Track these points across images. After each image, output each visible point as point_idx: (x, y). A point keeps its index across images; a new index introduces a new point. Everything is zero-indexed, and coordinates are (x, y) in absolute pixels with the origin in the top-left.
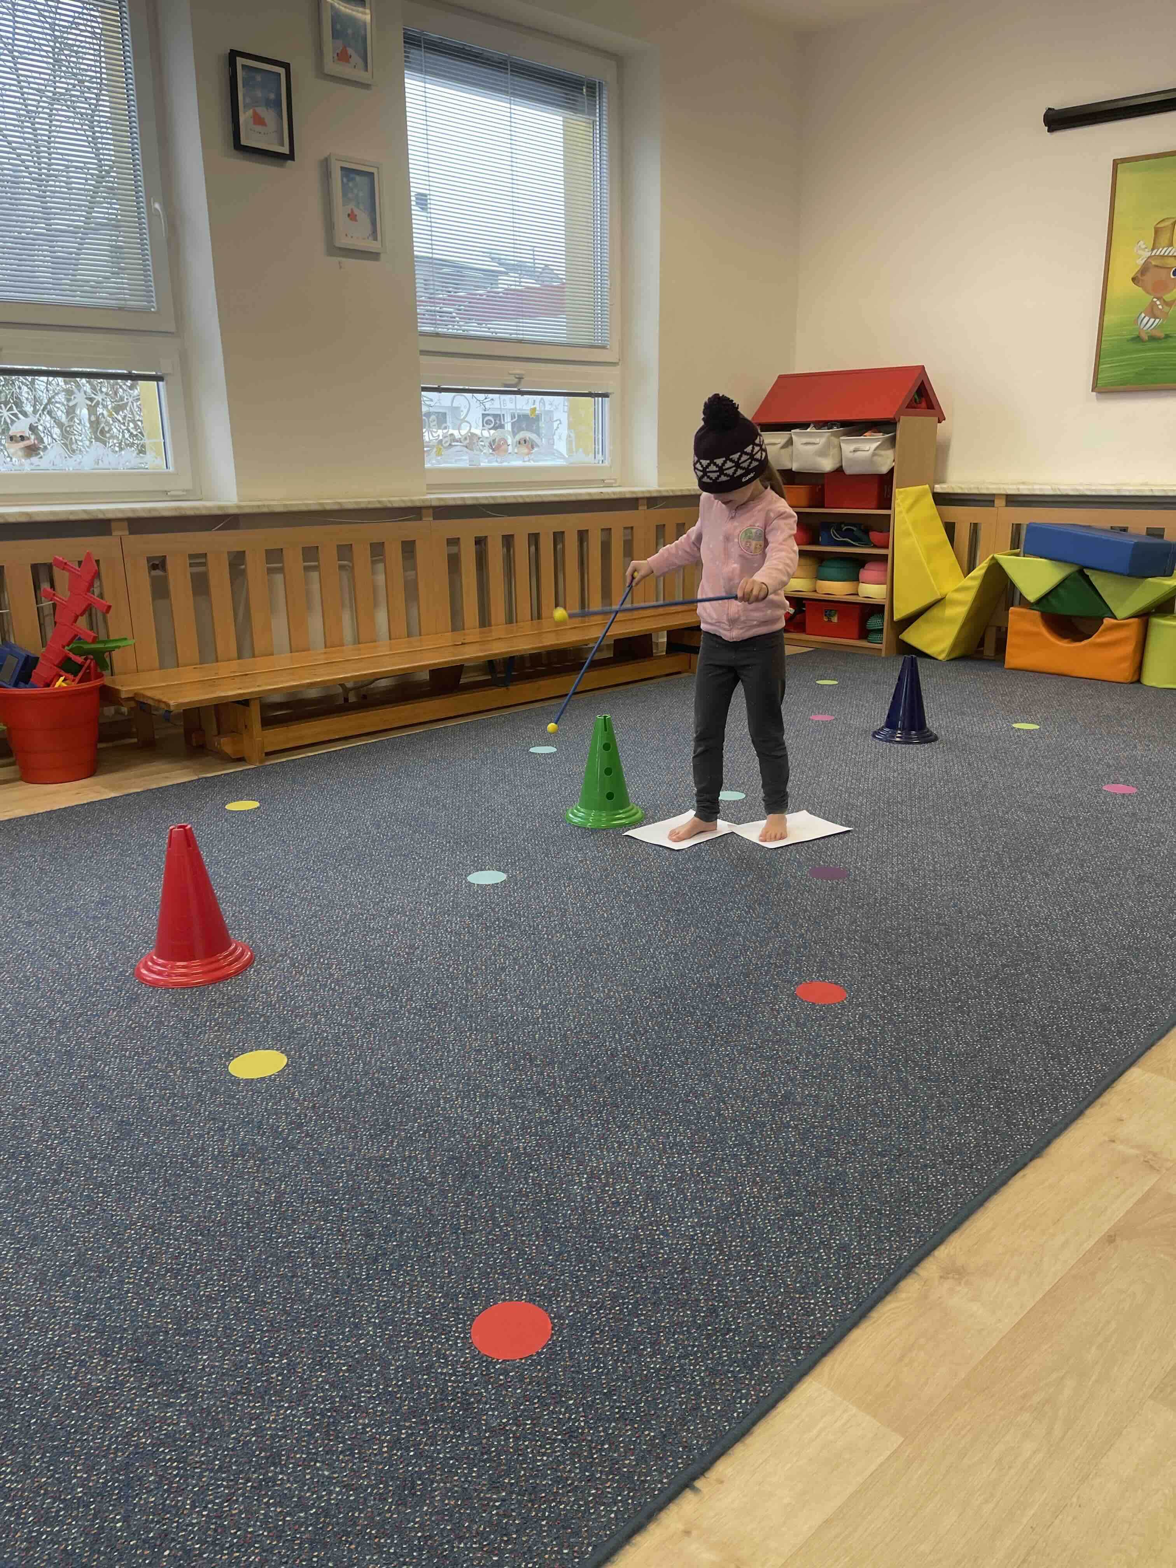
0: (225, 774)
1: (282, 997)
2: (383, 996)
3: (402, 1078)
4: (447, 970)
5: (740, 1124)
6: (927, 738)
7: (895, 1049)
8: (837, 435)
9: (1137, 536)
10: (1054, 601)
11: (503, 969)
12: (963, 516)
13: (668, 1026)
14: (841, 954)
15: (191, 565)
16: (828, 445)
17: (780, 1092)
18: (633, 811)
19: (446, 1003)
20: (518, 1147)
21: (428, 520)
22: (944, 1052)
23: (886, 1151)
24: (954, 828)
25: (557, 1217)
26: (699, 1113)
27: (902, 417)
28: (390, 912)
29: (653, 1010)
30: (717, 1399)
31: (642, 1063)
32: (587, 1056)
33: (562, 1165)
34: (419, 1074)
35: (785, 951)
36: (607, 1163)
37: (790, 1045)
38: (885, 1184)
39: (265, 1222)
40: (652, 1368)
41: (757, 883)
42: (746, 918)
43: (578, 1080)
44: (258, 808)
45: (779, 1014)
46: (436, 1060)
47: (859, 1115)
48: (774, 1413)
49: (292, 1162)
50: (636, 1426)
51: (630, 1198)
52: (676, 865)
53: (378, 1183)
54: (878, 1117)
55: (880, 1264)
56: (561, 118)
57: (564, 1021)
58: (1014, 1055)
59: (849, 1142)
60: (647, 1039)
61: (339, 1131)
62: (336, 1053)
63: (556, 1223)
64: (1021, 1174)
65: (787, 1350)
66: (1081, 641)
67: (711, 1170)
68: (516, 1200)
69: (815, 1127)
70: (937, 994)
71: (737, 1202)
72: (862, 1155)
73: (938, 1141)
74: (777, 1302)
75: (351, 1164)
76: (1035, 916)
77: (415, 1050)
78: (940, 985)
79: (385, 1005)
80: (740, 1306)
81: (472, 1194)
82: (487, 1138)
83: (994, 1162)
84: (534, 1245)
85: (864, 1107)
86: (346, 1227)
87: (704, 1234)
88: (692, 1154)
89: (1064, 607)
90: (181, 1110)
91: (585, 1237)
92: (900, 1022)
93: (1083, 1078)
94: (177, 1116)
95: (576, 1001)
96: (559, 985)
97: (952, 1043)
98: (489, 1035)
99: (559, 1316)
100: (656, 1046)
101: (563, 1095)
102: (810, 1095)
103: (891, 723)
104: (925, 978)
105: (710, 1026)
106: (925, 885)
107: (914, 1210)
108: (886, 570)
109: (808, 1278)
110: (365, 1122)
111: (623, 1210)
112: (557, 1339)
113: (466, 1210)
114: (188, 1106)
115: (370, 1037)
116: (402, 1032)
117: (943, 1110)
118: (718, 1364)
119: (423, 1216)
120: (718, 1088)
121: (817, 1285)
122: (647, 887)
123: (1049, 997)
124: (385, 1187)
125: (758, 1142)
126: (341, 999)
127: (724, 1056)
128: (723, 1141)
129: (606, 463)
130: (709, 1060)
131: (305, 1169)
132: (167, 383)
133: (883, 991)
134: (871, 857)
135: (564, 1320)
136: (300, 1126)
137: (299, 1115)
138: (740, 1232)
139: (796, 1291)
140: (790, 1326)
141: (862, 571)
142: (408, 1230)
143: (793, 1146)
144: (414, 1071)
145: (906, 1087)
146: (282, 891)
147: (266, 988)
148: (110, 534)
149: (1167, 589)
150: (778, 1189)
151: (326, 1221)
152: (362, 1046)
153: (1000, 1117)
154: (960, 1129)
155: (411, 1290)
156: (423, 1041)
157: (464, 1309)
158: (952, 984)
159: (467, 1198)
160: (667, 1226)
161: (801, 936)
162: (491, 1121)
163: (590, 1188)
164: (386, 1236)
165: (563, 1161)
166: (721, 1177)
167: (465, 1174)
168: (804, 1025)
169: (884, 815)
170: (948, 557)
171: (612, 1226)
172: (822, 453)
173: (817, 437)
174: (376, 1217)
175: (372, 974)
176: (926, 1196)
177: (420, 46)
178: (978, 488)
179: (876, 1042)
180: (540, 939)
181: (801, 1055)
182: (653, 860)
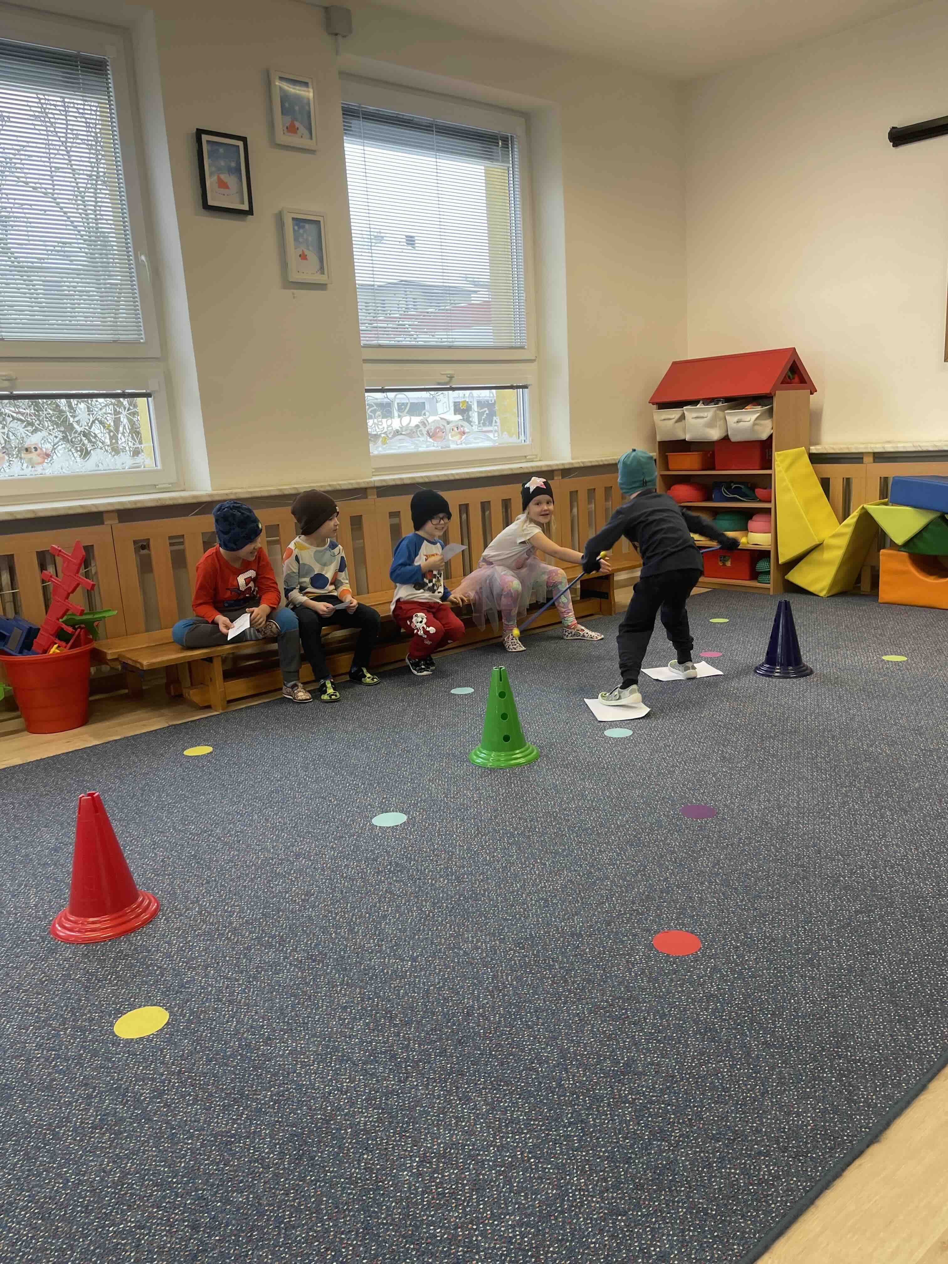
0: (191, 721)
1: (183, 947)
2: (271, 946)
3: (269, 1038)
4: (334, 918)
5: (578, 1097)
6: (803, 672)
7: (740, 1009)
8: (723, 409)
10: (920, 544)
11: (384, 917)
12: (836, 472)
13: (526, 981)
14: (701, 899)
15: (171, 544)
16: (715, 418)
17: (623, 1059)
18: (529, 751)
19: (326, 954)
20: (359, 1122)
21: (372, 497)
22: (791, 1012)
23: (720, 1133)
24: (821, 762)
25: (381, 1210)
26: (540, 1083)
27: (777, 392)
28: (297, 856)
29: (515, 963)
31: (495, 1023)
32: (444, 1015)
33: (397, 1145)
34: (284, 1034)
35: (648, 897)
36: (441, 1143)
37: (640, 1003)
38: (715, 1176)
41: (632, 822)
42: (616, 860)
43: (431, 1042)
44: (211, 753)
45: (634, 967)
46: (304, 1018)
47: (698, 1089)
49: (144, 1136)
51: (457, 1187)
52: (560, 805)
53: (218, 1164)
54: (717, 1091)
56: (483, 168)
57: (430, 974)
58: (860, 1017)
59: (684, 1122)
60: (504, 996)
61: (196, 1099)
62: (215, 1010)
63: (378, 1218)
64: (857, 1163)
66: (945, 577)
67: (542, 1156)
68: (345, 1188)
69: (651, 1102)
70: (789, 944)
71: (561, 1197)
72: (696, 1139)
73: (775, 1123)
75: (197, 1141)
76: (891, 856)
77: (287, 1007)
78: (792, 934)
79: (270, 956)
81: (303, 1180)
82: (332, 1110)
84: (351, 1245)
85: (704, 1078)
86: (176, 1215)
87: (523, 1236)
88: (526, 1134)
89: (929, 549)
90: (60, 1074)
91: (404, 1237)
92: (750, 977)
94: (54, 1080)
95: (444, 953)
96: (432, 935)
97: (798, 1002)
98: (358, 990)
100: (511, 1004)
101: (413, 1060)
102: (652, 1063)
103: (771, 658)
104: (779, 926)
105: (566, 981)
106: (788, 823)
107: (741, 1210)
108: (770, 521)
110: (222, 1091)
111: (448, 1203)
113: (294, 1200)
114: (68, 1069)
115: (249, 991)
116: (280, 986)
117: (783, 1084)
119: (252, 1205)
120: (563, 1054)
122: (531, 827)
123: (900, 948)
124: (223, 1169)
125: (594, 1120)
126: (234, 949)
127: (574, 1016)
128: (557, 1119)
129: (528, 442)
130: (559, 1020)
131: (154, 1144)
132: (154, 399)
133: (736, 942)
134: (741, 794)
136: (161, 1095)
137: (164, 1082)
138: (559, 1234)
141: (750, 522)
142: (234, 1222)
143: (628, 1126)
144: (281, 1030)
145: (749, 1055)
146: (210, 835)
147: (170, 938)
148: (103, 523)
150: (605, 1180)
151: (159, 1207)
152: (240, 1002)
153: (841, 1092)
154: (799, 1108)
156: (295, 996)
158: (804, 933)
159: (298, 1184)
160: (486, 1225)
161: (666, 879)
162: (340, 1090)
163: (420, 1174)
164: (212, 1228)
165: (399, 1141)
166: (551, 1163)
167: (303, 1154)
168: (656, 980)
169: (757, 751)
170: (824, 509)
171: (432, 1223)
172: (710, 425)
173: (704, 412)
174: (207, 1205)
175: (267, 922)
176: (756, 1192)
177: (359, 117)
178: (848, 448)
179: (724, 999)
180: (424, 884)
181: (649, 1015)
182: (540, 799)
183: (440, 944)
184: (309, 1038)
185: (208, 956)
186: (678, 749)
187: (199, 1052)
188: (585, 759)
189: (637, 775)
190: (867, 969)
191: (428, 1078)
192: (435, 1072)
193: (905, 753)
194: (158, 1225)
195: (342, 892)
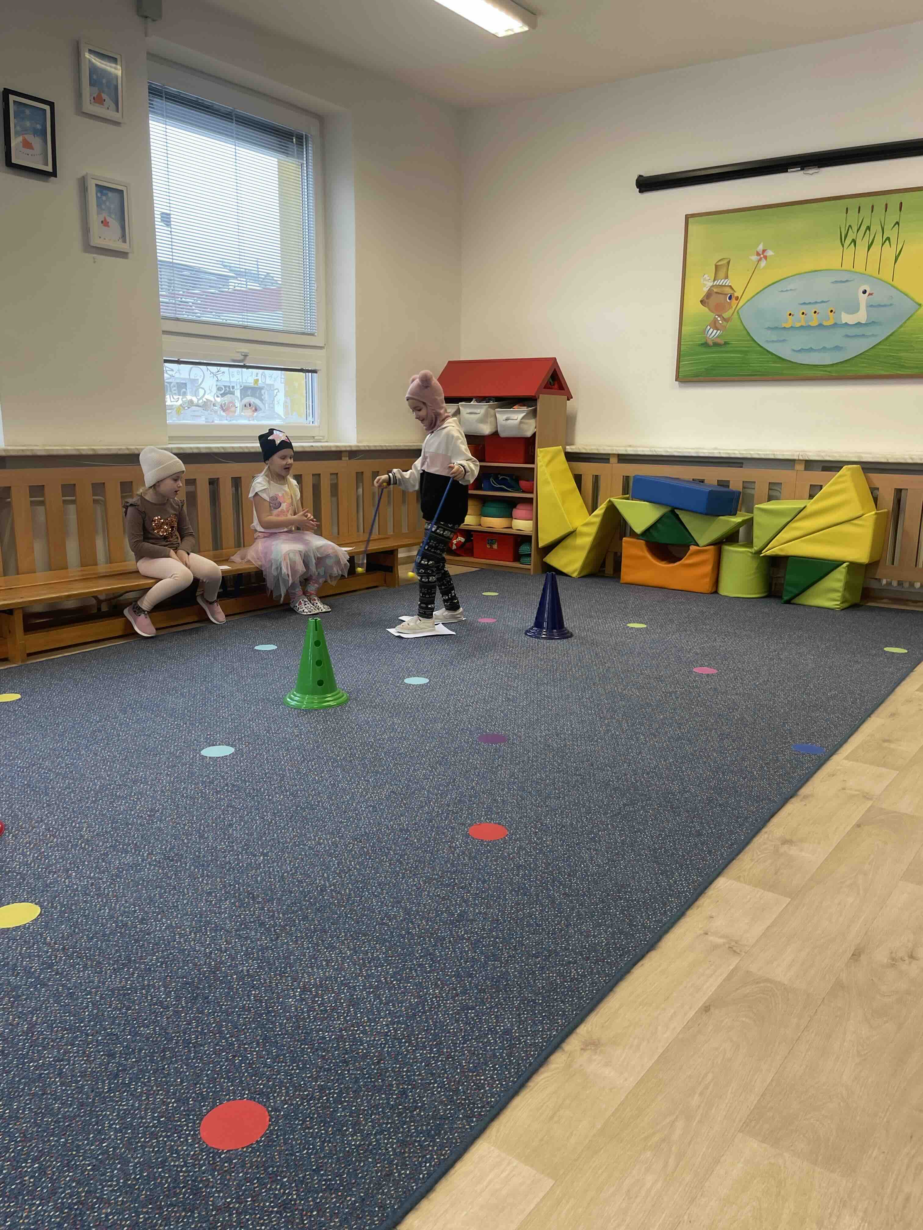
1: (38, 856)
2: (127, 852)
3: (143, 919)
4: (183, 828)
5: (425, 939)
6: (565, 635)
7: (544, 873)
8: (493, 408)
9: (710, 486)
10: (655, 534)
11: (231, 825)
12: (588, 469)
13: (367, 864)
14: (503, 801)
16: (486, 415)
17: (456, 912)
18: (340, 695)
19: (182, 855)
20: (242, 971)
22: (582, 873)
23: (538, 953)
24: (586, 702)
25: (275, 1026)
26: (392, 933)
27: (541, 395)
28: (136, 781)
29: (355, 852)
30: (407, 1165)
31: (346, 896)
32: (301, 892)
33: (279, 983)
34: (157, 915)
35: (460, 801)
36: (317, 978)
37: (464, 874)
38: (538, 979)
39: (18, 1050)
40: (354, 1145)
41: (438, 748)
42: (429, 776)
43: (293, 912)
44: (20, 699)
45: (455, 850)
46: (173, 903)
47: (518, 926)
48: (452, 1171)
49: (43, 997)
50: (340, 1194)
51: (336, 1005)
52: (374, 737)
53: (120, 1010)
54: (533, 927)
55: (535, 1043)
56: (276, 160)
57: (282, 865)
58: (633, 873)
59: (510, 948)
60: (350, 876)
61: (85, 967)
62: (85, 902)
63: (274, 1031)
64: (640, 964)
65: (462, 1119)
66: (674, 562)
67: (402, 979)
68: (240, 1015)
69: (483, 938)
70: (576, 829)
71: (423, 1002)
72: (520, 958)
73: (578, 943)
74: (454, 1082)
75: (96, 995)
76: (646, 767)
77: (155, 895)
78: (578, 821)
79: (129, 859)
80: (426, 1087)
81: (202, 1013)
82: (216, 964)
83: (621, 955)
84: (255, 1051)
85: (522, 920)
86: (91, 1048)
87: (396, 1030)
88: (386, 966)
89: (661, 538)
91: (298, 1041)
92: (548, 852)
93: (684, 887)
95: (292, 849)
96: (278, 836)
97: (587, 866)
98: (219, 880)
99: (276, 1110)
100: (357, 882)
101: (280, 925)
102: (480, 913)
103: (538, 624)
104: (567, 817)
105: (401, 863)
106: (565, 746)
107: (560, 998)
108: (532, 510)
109: (479, 1059)
110: (110, 959)
111: (330, 1016)
112: (274, 1128)
113: (197, 1027)
115: (115, 886)
116: (144, 881)
117: (581, 919)
118: (407, 1136)
119: (159, 1035)
120: (407, 912)
121: (486, 1064)
122: (351, 754)
123: (658, 827)
124: (126, 1013)
125: (440, 952)
126: (90, 856)
127: (412, 886)
128: (411, 954)
129: (316, 424)
130: (400, 889)
131: (55, 1002)
133: (535, 828)
134: (525, 725)
135: (280, 1111)
136: (51, 966)
137: (50, 957)
138: (425, 1026)
139: (470, 1070)
140: (465, 1100)
141: (514, 510)
142: (146, 1047)
143: (467, 954)
144: (154, 913)
145: (553, 902)
146: (39, 768)
147: (23, 850)
149: (733, 524)
150: (455, 989)
151: (73, 1045)
152: (108, 894)
153: (624, 921)
154: (594, 932)
155: (147, 1098)
156: (160, 887)
157: (194, 1110)
158: (587, 821)
159: (198, 1017)
160: (366, 1026)
161: (473, 788)
162: (220, 950)
163: (302, 1000)
164: (126, 1054)
165: (281, 979)
166: (410, 982)
167: (197, 996)
168: (475, 857)
169: (534, 694)
170: (577, 501)
171: (321, 1030)
172: (482, 421)
173: (478, 408)
174: (117, 1039)
175: (118, 834)
176: (570, 986)
177: (161, 96)
178: (598, 450)
179: (530, 868)
180: (262, 799)
181: (472, 881)
182: (356, 733)
183: (286, 841)
184: (181, 917)
185: (67, 862)
186: (469, 692)
187: (78, 934)
188: (390, 701)
189: (438, 713)
190: (635, 842)
191: (296, 937)
192: (301, 932)
193: (651, 695)
194: (75, 1057)
195: (186, 808)
